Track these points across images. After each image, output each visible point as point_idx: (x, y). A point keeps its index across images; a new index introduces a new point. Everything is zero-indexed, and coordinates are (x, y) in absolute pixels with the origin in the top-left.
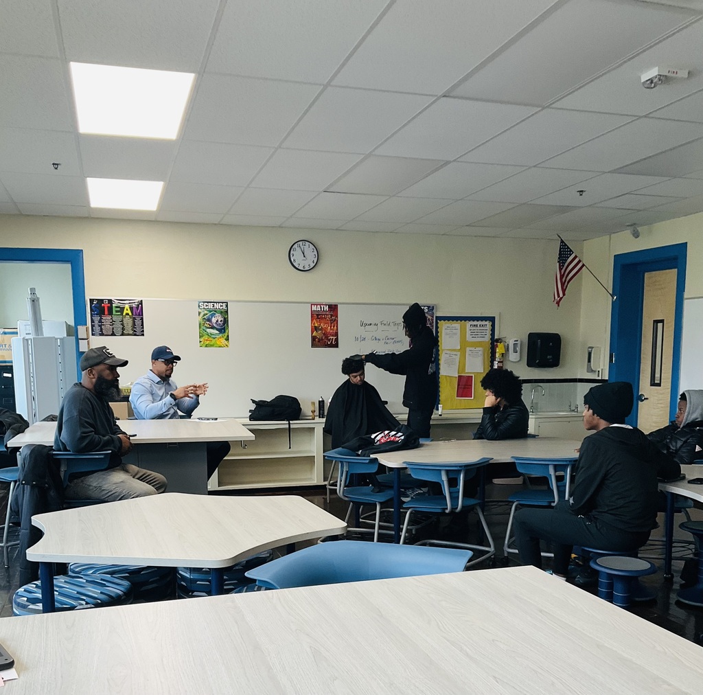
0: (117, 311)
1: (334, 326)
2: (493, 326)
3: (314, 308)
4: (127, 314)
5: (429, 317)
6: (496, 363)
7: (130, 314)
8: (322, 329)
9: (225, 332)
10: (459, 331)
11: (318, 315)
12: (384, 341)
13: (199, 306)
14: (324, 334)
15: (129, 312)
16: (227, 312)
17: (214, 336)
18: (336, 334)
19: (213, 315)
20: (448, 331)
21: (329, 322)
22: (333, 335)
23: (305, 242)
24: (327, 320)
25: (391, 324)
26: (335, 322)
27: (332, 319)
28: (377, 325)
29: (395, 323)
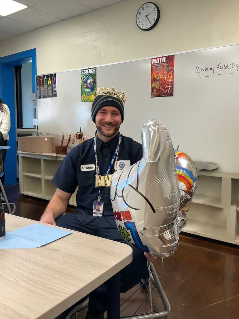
0: (46, 83)
1: (170, 76)
3: (154, 62)
4: (50, 84)
7: (51, 83)
8: (159, 80)
9: (94, 90)
11: (157, 67)
13: (81, 73)
14: (161, 84)
15: (50, 82)
16: (95, 75)
17: (88, 94)
18: (172, 83)
19: (88, 79)
21: (166, 72)
22: (169, 84)
23: (149, 4)
24: (164, 71)
25: (230, 66)
26: (171, 72)
27: (169, 70)
28: (213, 69)
29: (234, 64)
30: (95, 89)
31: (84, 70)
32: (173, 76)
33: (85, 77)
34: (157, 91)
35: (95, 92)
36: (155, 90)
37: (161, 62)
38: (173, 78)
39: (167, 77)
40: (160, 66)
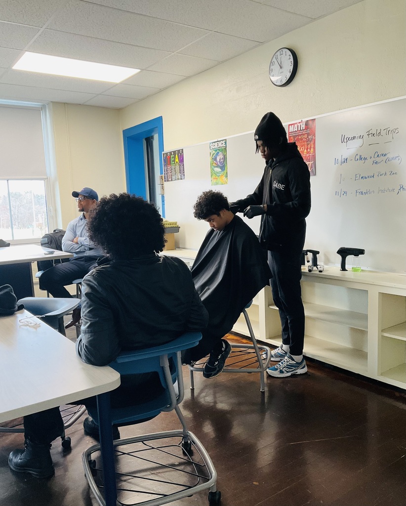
0: (173, 161)
1: (310, 149)
3: (292, 129)
4: (177, 162)
9: (224, 169)
12: (373, 159)
13: (210, 147)
15: (178, 160)
16: (225, 149)
17: (218, 175)
18: (314, 157)
19: (218, 154)
21: (306, 143)
22: (309, 159)
23: (283, 50)
24: (304, 142)
25: (383, 133)
26: (312, 143)
28: (362, 137)
29: (388, 129)
30: (226, 168)
31: (213, 142)
32: (314, 148)
33: (214, 152)
35: (225, 171)
37: (299, 129)
38: (314, 151)
39: (307, 150)
40: (299, 135)
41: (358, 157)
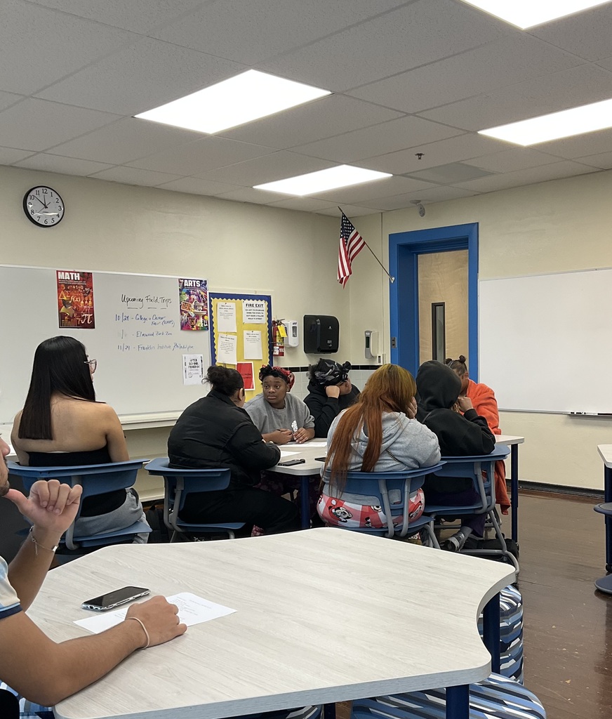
1: (88, 301)
2: (269, 306)
3: (61, 276)
5: (202, 293)
6: (276, 348)
8: (72, 304)
10: (234, 312)
11: (66, 285)
12: (152, 320)
14: (76, 310)
18: (92, 311)
20: (223, 311)
21: (82, 294)
22: (87, 312)
23: (47, 188)
24: (80, 293)
25: (159, 300)
26: (90, 295)
27: (86, 292)
28: (141, 301)
29: (164, 299)
32: (92, 301)
34: (69, 320)
36: (66, 318)
37: (72, 278)
38: (93, 305)
39: (84, 301)
40: (73, 285)
41: (138, 317)
